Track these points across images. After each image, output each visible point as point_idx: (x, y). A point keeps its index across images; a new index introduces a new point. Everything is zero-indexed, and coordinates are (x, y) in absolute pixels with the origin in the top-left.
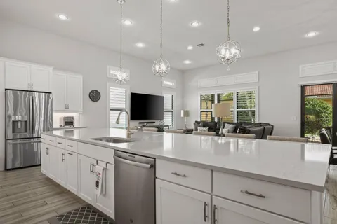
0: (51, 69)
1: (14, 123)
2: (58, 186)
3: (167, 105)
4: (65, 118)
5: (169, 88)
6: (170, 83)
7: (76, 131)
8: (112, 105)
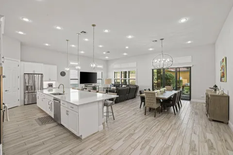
0: (42, 64)
1: (27, 87)
2: (42, 110)
3: (99, 76)
4: (49, 84)
5: (100, 69)
6: (101, 67)
7: (54, 90)
8: (71, 78)
